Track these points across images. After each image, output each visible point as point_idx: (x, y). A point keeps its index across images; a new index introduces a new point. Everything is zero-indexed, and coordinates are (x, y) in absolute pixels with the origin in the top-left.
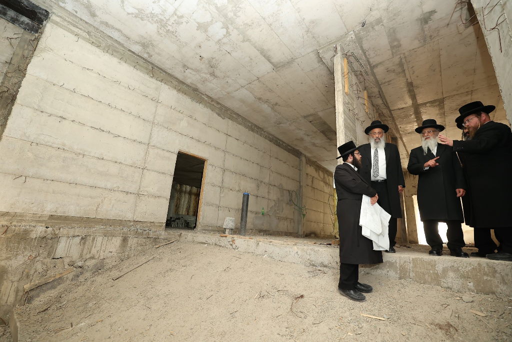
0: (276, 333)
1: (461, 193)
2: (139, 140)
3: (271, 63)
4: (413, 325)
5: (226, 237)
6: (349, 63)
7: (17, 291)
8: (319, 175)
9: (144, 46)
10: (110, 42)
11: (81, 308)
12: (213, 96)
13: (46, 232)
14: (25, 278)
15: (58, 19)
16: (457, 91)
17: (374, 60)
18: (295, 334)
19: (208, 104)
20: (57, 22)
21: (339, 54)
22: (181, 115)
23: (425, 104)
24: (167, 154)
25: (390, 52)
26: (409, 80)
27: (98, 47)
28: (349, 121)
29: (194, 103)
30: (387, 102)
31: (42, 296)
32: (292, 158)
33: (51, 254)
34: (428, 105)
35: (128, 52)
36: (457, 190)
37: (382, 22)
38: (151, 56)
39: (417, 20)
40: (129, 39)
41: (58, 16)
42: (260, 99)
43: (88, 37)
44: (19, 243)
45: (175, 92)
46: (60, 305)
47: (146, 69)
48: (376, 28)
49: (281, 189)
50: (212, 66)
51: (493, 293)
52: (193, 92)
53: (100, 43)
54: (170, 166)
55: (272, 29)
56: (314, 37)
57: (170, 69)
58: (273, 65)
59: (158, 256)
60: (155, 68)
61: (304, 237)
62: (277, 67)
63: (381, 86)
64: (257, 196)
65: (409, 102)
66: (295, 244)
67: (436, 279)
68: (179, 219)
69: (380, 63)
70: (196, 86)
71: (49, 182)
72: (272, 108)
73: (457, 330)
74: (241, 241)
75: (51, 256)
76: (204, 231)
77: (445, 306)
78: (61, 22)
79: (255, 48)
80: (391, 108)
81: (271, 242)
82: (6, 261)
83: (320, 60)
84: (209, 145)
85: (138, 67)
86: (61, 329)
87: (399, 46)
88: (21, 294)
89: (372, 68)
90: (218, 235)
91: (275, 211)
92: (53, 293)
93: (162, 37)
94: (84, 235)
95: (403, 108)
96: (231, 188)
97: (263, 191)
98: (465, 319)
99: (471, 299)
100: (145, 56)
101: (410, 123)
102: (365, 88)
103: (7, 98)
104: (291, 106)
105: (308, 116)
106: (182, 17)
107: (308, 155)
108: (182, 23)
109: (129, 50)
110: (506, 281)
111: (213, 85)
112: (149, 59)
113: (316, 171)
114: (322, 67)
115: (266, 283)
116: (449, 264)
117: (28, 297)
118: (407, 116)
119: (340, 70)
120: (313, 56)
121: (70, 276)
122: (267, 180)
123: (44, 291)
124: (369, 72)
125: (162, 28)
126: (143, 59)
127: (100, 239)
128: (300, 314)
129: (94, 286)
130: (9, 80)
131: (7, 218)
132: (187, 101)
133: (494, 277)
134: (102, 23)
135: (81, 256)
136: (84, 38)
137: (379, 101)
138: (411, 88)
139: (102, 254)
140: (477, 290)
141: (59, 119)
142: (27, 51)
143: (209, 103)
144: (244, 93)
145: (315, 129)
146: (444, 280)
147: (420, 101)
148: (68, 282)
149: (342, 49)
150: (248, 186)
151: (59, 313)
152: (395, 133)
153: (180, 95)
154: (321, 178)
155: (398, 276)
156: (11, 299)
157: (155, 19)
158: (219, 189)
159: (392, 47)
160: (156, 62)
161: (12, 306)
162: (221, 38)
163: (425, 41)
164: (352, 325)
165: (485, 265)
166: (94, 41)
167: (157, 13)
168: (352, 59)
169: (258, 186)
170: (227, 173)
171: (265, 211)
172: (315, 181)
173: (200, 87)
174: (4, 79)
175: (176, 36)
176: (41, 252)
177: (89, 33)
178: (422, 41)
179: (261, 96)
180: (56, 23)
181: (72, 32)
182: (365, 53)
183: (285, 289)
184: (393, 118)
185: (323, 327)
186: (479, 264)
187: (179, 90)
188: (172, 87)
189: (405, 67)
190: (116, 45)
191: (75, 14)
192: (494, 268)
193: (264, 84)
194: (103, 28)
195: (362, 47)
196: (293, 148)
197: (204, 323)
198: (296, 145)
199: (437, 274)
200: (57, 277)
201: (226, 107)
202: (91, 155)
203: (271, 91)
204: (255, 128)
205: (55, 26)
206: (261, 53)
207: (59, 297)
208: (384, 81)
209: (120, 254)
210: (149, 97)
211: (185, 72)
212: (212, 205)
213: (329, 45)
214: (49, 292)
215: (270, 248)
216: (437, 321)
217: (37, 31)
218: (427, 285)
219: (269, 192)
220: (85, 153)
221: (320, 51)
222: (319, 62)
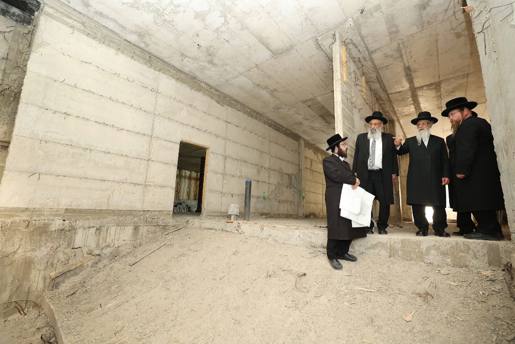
0: (283, 306)
1: (446, 182)
2: (142, 132)
3: (270, 50)
4: (399, 295)
5: (232, 222)
6: (348, 50)
7: (45, 279)
8: (318, 157)
9: (141, 35)
10: (105, 31)
11: (105, 292)
12: (212, 84)
13: (63, 224)
14: (50, 267)
15: (51, 11)
16: (454, 74)
17: (372, 47)
18: (300, 306)
19: (207, 92)
20: (50, 13)
21: (338, 42)
22: (180, 104)
23: (422, 87)
24: (170, 145)
25: (388, 38)
26: (407, 65)
27: (94, 38)
28: (347, 110)
29: (193, 91)
30: (384, 87)
31: (67, 281)
32: (290, 141)
33: (70, 244)
34: (425, 88)
35: (124, 42)
36: (443, 179)
37: (380, 8)
38: (147, 45)
39: (415, 6)
40: (125, 28)
41: (51, 7)
42: (258, 85)
43: (82, 28)
44: (40, 235)
45: (173, 81)
46: (85, 289)
47: (144, 59)
48: (375, 14)
49: (281, 173)
50: (210, 54)
51: (466, 266)
52: (192, 81)
53: (95, 33)
54: (173, 156)
55: (271, 17)
56: (312, 24)
57: (167, 58)
58: (272, 52)
59: (169, 243)
60: (153, 57)
61: (303, 219)
62: (276, 54)
63: (379, 71)
64: (258, 181)
65: (407, 86)
66: (298, 228)
67: (421, 257)
68: (180, 204)
69: (378, 49)
70: (194, 74)
71: (61, 177)
72: (271, 94)
73: (433, 297)
74: (247, 227)
75: (70, 246)
76: (209, 217)
77: (426, 278)
78: (54, 14)
79: (254, 35)
80: (389, 92)
81: (275, 227)
82: (31, 253)
83: (319, 47)
84: (210, 133)
85: (135, 57)
86: (92, 310)
87: (397, 32)
88: (48, 281)
89: (371, 53)
90: (223, 221)
91: (276, 194)
92: (76, 279)
93: (158, 26)
94: (98, 226)
95: (400, 92)
96: (233, 174)
97: (264, 176)
98: (440, 288)
99: (448, 272)
100: (142, 45)
101: (406, 106)
102: (363, 74)
103: (9, 96)
104: (289, 92)
105: (306, 101)
106: (179, 6)
107: (306, 138)
108: (179, 12)
109: (125, 40)
110: (478, 257)
111: (211, 73)
112: (146, 49)
113: (315, 153)
114: (321, 53)
115: (272, 264)
116: (432, 243)
117: (54, 283)
118: (404, 99)
119: (339, 59)
120: (312, 43)
121: (90, 263)
122: (267, 165)
123: (68, 278)
124: (368, 58)
125: (159, 18)
126: (140, 48)
127: (113, 229)
128: (304, 290)
129: (113, 271)
130: (9, 77)
131: (27, 213)
132: (185, 91)
133: (468, 253)
134: (96, 13)
135: (98, 245)
136: (79, 30)
137: (377, 86)
138: (409, 73)
139: (116, 242)
140: (453, 264)
141: (64, 116)
142: (22, 45)
143: (207, 90)
144: (243, 80)
145: (314, 114)
146: (427, 257)
147: (417, 85)
148: (89, 269)
149: (341, 36)
150: (250, 172)
151: (86, 296)
152: (392, 116)
153: (179, 84)
154: (319, 160)
155: (388, 254)
156: (41, 286)
157: (151, 9)
158: (221, 176)
159: (390, 33)
160: (153, 51)
161: (42, 292)
162: (219, 27)
163: (423, 27)
164: (348, 297)
165: (461, 244)
166: (90, 32)
167: (153, 2)
168: (351, 46)
169: (259, 171)
170: (228, 160)
171: (266, 195)
172: (314, 164)
173: (198, 74)
174: (3, 75)
175: (173, 25)
176: (61, 243)
177: (83, 23)
178: (420, 27)
179: (260, 83)
180: (50, 15)
181: (66, 24)
182: (363, 40)
183: (290, 269)
184: (390, 101)
185: (324, 300)
186: (457, 243)
187: (178, 79)
188: (171, 76)
189: (403, 51)
190: (111, 34)
191: (68, 4)
192: (469, 246)
193: (263, 71)
194: (97, 18)
195: (360, 34)
196: (292, 132)
197: (219, 300)
198: (295, 129)
199: (421, 252)
200: (79, 265)
201: (224, 94)
202: (98, 149)
203: (269, 77)
204: (255, 114)
205: (49, 19)
206: (260, 41)
207: (83, 283)
208: (382, 66)
209: (133, 242)
210: (149, 87)
211: (182, 60)
212: (216, 192)
213: (328, 31)
214: (73, 278)
215: (274, 233)
216: (418, 291)
217: (29, 23)
218: (412, 262)
219: (269, 176)
220: (92, 148)
221: (319, 38)
222: (317, 49)
